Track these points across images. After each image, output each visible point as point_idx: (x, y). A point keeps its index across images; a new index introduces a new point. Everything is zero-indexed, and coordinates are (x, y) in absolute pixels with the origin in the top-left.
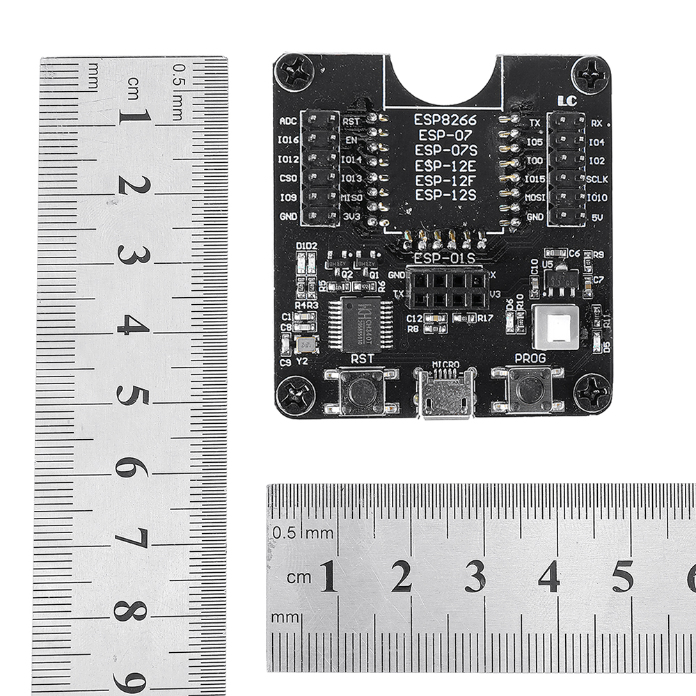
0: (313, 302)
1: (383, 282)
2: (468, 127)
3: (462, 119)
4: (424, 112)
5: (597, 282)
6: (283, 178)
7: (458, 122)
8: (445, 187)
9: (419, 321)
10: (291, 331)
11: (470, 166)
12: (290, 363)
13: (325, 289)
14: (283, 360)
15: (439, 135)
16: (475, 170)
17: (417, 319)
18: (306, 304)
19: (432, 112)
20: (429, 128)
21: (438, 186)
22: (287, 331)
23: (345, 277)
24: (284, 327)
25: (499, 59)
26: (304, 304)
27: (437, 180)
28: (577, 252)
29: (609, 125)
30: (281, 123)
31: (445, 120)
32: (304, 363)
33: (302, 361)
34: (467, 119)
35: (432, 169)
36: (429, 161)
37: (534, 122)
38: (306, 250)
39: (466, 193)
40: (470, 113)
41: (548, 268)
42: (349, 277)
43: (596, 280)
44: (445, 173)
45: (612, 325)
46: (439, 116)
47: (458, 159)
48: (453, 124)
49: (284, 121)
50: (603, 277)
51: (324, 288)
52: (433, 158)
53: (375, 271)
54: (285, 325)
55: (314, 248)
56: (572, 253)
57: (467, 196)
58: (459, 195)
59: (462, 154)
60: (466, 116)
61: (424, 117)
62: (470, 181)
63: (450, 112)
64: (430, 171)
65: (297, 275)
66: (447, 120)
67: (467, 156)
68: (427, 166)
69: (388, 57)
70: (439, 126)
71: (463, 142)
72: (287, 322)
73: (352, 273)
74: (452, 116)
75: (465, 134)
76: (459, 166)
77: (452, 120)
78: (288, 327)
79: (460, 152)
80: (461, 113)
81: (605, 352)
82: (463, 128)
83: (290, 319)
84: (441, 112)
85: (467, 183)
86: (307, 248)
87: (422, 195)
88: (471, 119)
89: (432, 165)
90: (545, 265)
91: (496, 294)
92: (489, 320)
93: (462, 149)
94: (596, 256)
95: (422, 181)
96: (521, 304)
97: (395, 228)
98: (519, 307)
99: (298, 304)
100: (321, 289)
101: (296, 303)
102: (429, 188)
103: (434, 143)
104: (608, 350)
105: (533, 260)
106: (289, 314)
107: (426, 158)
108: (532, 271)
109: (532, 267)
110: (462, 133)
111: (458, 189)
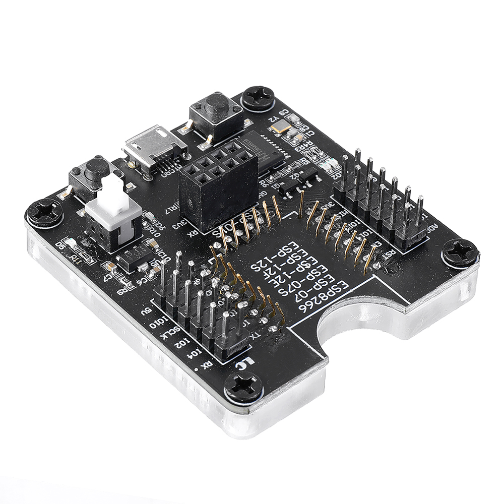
0: (302, 150)
1: (266, 186)
2: (303, 303)
3: (312, 304)
4: (344, 292)
5: (107, 276)
7: (313, 301)
8: (279, 261)
10: (299, 129)
11: (276, 282)
12: (281, 114)
13: (301, 161)
14: (287, 113)
15: (318, 285)
18: (305, 147)
19: (338, 295)
20: (330, 286)
21: (286, 257)
22: (302, 127)
23: (295, 175)
24: (306, 128)
25: (325, 355)
26: (307, 146)
27: (291, 260)
28: (141, 282)
29: (196, 370)
31: (323, 297)
32: (271, 119)
33: (274, 119)
35: (302, 264)
36: (309, 267)
37: (255, 335)
39: (261, 266)
40: (309, 311)
41: (154, 262)
42: (292, 176)
43: (109, 277)
44: (288, 268)
45: (71, 261)
46: (330, 296)
47: (289, 281)
48: (315, 298)
49: (434, 227)
50: (105, 281)
51: (303, 161)
52: (308, 271)
54: (307, 129)
55: (334, 176)
56: (144, 280)
57: (258, 265)
58: (265, 262)
59: (289, 285)
60: (311, 308)
61: (340, 289)
62: (266, 274)
63: (324, 303)
64: (302, 263)
65: (328, 157)
66: (322, 298)
67: (285, 287)
68: (307, 264)
69: (406, 305)
70: (325, 290)
71: (297, 292)
72: (307, 131)
73: (292, 178)
74: (321, 301)
75: (299, 297)
76: (283, 277)
77: (319, 300)
78: (303, 129)
79: (291, 286)
80: (316, 307)
81: (60, 242)
82: (304, 300)
84: (331, 299)
85: (268, 272)
86: (338, 173)
87: (291, 246)
88: (305, 308)
89: (304, 267)
90: (157, 262)
91: (177, 226)
92: (166, 210)
93: (292, 288)
94: (123, 290)
95: (301, 254)
96: (152, 232)
97: (290, 218)
98: (152, 229)
99: (310, 143)
100: (304, 159)
101: (312, 143)
102: (292, 253)
103: (317, 279)
104: (58, 245)
105: (170, 259)
106: (310, 136)
107: (313, 267)
108: (164, 254)
109: (166, 255)
110: (303, 297)
111: (270, 265)
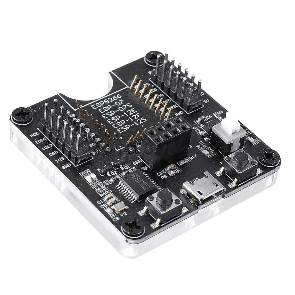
0: (107, 190)
1: (133, 168)
2: (119, 99)
3: (114, 98)
4: (95, 103)
6: (51, 154)
7: (112, 100)
8: (130, 123)
9: (164, 173)
10: (107, 206)
11: (133, 111)
12: (118, 218)
13: (109, 183)
14: (114, 219)
15: (109, 108)
16: (136, 111)
17: (162, 173)
18: (105, 193)
19: (98, 102)
20: (102, 107)
21: (125, 124)
22: (105, 207)
23: (114, 174)
24: (103, 207)
25: (110, 73)
26: (104, 194)
27: (123, 122)
28: (210, 116)
30: (32, 137)
31: (106, 101)
32: (125, 215)
33: (124, 215)
34: (116, 96)
35: (117, 120)
36: (112, 118)
38: (86, 174)
39: (140, 120)
40: (116, 95)
41: (203, 127)
42: (116, 173)
44: (125, 118)
45: (251, 132)
46: (103, 102)
47: (125, 111)
48: (111, 101)
49: (33, 135)
51: (108, 183)
52: (113, 116)
53: (126, 166)
54: (102, 205)
55: (89, 171)
56: (208, 117)
57: (142, 121)
58: (138, 122)
59: (125, 109)
60: (114, 96)
61: (96, 105)
62: (138, 116)
63: (107, 98)
65: (91, 185)
66: (107, 101)
67: (128, 108)
68: (113, 120)
69: (61, 94)
70: (105, 105)
71: (121, 106)
72: (102, 204)
73: (116, 172)
74: (108, 99)
75: (120, 102)
76: (128, 113)
77: (109, 100)
78: (105, 206)
79: (124, 109)
80: (112, 96)
81: (258, 143)
82: (117, 100)
83: (102, 202)
84: (103, 100)
85: (137, 117)
86: (86, 173)
87: (121, 130)
88: (118, 96)
89: (116, 118)
90: (201, 127)
91: (189, 147)
92: (196, 157)
93: (124, 107)
94: (220, 113)
95: (117, 126)
96: (204, 145)
97: (120, 147)
98: (204, 146)
99: (101, 195)
100: (107, 184)
101: (100, 195)
102: (122, 126)
103: (109, 111)
104: (259, 141)
105: (193, 128)
106: (101, 201)
107: (111, 118)
108: (197, 131)
109: (196, 130)
110: (118, 102)
111: (135, 121)
